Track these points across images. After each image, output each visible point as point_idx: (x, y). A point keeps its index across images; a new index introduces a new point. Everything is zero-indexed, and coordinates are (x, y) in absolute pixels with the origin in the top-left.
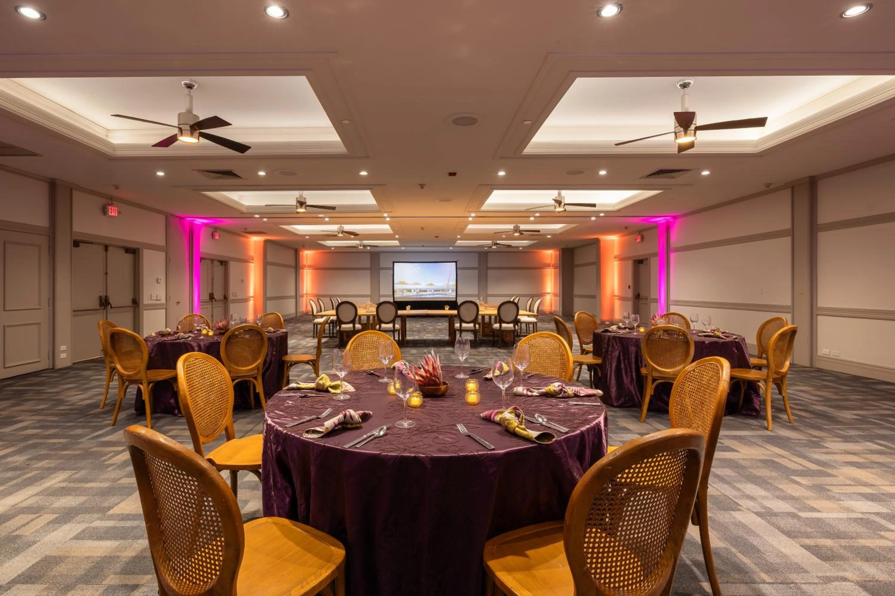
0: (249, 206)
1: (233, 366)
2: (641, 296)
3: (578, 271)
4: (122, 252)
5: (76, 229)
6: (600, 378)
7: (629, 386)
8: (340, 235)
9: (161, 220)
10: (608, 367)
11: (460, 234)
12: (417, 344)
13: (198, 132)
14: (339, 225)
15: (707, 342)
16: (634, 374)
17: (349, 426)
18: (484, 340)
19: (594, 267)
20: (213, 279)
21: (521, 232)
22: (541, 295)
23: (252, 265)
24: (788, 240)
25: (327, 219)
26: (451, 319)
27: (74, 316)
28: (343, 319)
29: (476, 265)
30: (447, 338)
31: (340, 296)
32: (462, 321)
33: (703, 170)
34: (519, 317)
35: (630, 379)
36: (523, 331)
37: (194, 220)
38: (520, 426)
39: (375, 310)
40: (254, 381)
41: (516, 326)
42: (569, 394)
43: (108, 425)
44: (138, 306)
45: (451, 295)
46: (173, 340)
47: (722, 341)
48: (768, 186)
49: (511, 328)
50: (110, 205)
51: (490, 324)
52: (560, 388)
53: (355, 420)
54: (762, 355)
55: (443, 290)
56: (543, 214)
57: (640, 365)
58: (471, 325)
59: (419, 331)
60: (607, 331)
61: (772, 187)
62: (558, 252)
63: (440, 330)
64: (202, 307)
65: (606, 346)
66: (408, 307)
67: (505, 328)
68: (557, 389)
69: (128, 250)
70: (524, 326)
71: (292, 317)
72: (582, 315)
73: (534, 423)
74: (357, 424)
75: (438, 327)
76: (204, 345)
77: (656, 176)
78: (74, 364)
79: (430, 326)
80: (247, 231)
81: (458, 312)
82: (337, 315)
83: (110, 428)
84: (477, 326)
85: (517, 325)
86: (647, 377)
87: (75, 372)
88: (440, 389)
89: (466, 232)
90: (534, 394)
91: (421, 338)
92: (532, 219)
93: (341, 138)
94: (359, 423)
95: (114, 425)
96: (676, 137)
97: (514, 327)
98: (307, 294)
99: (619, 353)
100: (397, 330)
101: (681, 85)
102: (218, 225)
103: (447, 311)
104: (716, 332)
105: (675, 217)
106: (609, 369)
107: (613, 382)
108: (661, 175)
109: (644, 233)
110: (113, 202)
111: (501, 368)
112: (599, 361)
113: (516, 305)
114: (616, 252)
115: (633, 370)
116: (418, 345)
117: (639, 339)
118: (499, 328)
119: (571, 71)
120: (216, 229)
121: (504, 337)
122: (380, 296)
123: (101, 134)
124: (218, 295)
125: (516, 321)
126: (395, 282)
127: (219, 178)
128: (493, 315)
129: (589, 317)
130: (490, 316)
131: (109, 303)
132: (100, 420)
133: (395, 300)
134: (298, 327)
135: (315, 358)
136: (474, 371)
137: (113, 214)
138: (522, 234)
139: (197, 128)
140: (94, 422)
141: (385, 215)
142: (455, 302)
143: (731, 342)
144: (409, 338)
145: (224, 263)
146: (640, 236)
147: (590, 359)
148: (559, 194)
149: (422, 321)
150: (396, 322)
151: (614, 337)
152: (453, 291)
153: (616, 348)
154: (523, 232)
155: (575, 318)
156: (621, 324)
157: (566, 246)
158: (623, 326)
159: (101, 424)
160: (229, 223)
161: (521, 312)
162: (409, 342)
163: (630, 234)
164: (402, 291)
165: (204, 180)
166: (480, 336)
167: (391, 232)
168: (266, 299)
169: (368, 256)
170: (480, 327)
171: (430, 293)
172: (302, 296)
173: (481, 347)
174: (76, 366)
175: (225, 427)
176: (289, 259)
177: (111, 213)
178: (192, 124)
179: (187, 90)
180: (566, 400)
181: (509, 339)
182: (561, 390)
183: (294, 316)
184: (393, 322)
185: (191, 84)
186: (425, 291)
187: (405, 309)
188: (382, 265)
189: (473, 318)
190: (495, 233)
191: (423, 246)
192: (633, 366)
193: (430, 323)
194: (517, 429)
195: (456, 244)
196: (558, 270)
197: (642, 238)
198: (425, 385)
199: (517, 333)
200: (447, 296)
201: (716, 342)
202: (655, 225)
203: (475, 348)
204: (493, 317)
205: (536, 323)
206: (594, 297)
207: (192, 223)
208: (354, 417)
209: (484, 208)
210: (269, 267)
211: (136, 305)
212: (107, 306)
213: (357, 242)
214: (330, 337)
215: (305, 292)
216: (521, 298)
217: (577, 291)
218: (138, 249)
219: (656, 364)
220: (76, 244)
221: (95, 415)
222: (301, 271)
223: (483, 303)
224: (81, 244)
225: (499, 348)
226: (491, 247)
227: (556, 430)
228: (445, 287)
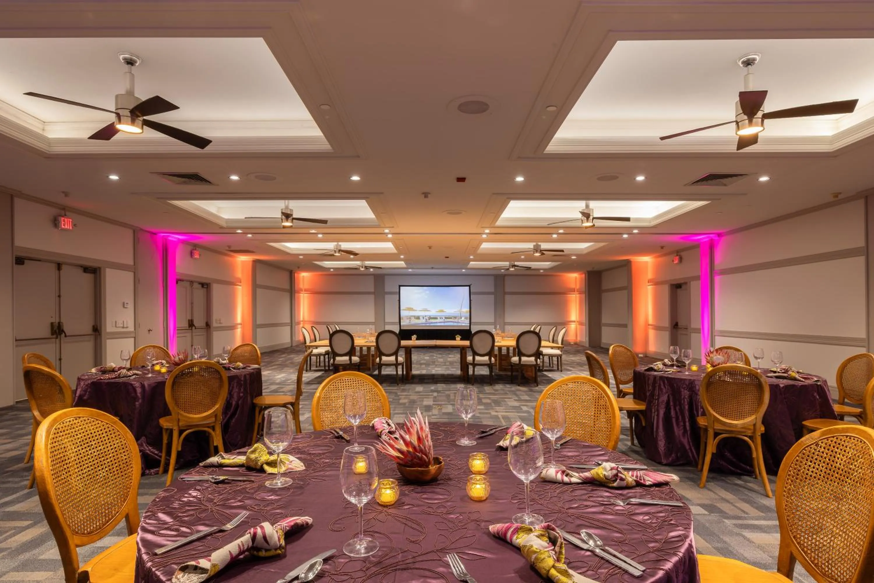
0: (228, 219)
1: (182, 412)
2: (679, 324)
3: (605, 296)
4: (80, 271)
5: (18, 243)
6: (644, 428)
7: (682, 440)
8: (337, 254)
9: (129, 233)
10: (654, 415)
11: (472, 255)
12: (424, 379)
13: (141, 119)
14: (336, 243)
15: (782, 386)
16: (687, 424)
17: (263, 554)
18: (500, 375)
19: (626, 292)
20: (192, 303)
21: (542, 252)
22: (565, 324)
23: (240, 287)
24: (861, 260)
25: (320, 236)
26: (463, 350)
27: (17, 346)
28: (338, 350)
29: (492, 290)
30: (459, 372)
31: (338, 324)
32: (475, 354)
33: (761, 175)
34: (541, 349)
35: (682, 431)
36: (545, 364)
37: (169, 236)
38: (557, 565)
39: (375, 340)
40: (211, 431)
41: (538, 360)
42: (627, 482)
43: (25, 487)
44: (100, 334)
45: (463, 323)
46: (112, 379)
47: (801, 383)
48: (836, 196)
49: (532, 361)
50: (63, 217)
51: (508, 356)
52: (615, 472)
53: (272, 543)
54: (844, 400)
55: (455, 318)
56: (568, 231)
57: (695, 412)
58: (486, 358)
59: (427, 364)
60: (651, 369)
61: (840, 197)
62: (584, 275)
63: (452, 363)
64: (179, 335)
65: (650, 388)
66: (414, 337)
67: (524, 361)
68: (610, 474)
69: (86, 269)
70: (546, 359)
71: (286, 347)
72: (618, 349)
73: (582, 549)
74: (276, 549)
75: (449, 359)
76: (149, 385)
77: (704, 182)
78: (17, 402)
79: (440, 358)
80: (232, 249)
81: (471, 343)
82: (331, 345)
83: (26, 491)
84: (493, 359)
85: (540, 359)
86: (706, 430)
87: (15, 413)
88: (428, 472)
89: (479, 251)
90: (574, 480)
91: (429, 373)
92: (555, 236)
93: (324, 133)
94: (280, 547)
95: (31, 487)
96: (738, 128)
97: (536, 360)
98: (304, 321)
99: (668, 396)
100: (400, 364)
101: (743, 62)
102: (196, 242)
103: (458, 342)
104: (790, 373)
105: (720, 235)
106: (656, 417)
107: (661, 433)
108: (710, 182)
109: (683, 254)
110: (67, 213)
111: (522, 433)
112: (643, 407)
113: (538, 335)
114: (650, 275)
115: (687, 420)
116: (426, 381)
117: (694, 380)
118: (518, 362)
119: (610, 31)
120: (195, 246)
121: (524, 372)
122: (385, 323)
123: (35, 127)
124: (199, 322)
125: (538, 354)
126: (401, 308)
127: (185, 183)
128: (511, 346)
129: (626, 351)
130: (508, 349)
131: (63, 331)
132: (17, 480)
133: (402, 328)
134: (291, 359)
135: (294, 401)
136: (483, 432)
137: (66, 227)
138: (543, 254)
139: (139, 114)
140: (9, 482)
141: (387, 231)
142: (469, 331)
143: (812, 386)
144: (415, 372)
145: (206, 286)
146: (678, 257)
147: (630, 403)
148: (587, 206)
149: (431, 352)
150: (399, 354)
151: (661, 378)
152: (466, 318)
153: (664, 391)
154: (544, 252)
155: (610, 352)
156: (666, 361)
157: (593, 268)
158: (670, 363)
159: (16, 486)
160: (208, 240)
161: (543, 343)
162: (414, 376)
163: (665, 255)
164: (410, 318)
165: (169, 185)
166: (496, 371)
167: (395, 251)
168: (256, 326)
169: (372, 279)
170: (496, 360)
171: (441, 320)
172: (299, 323)
173: (498, 383)
174: (19, 405)
175: (125, 514)
176: (283, 281)
177: (64, 225)
178: (131, 107)
179: (127, 67)
180: (625, 492)
181: (530, 374)
182: (616, 475)
183: (290, 346)
184: (396, 354)
185: (131, 59)
186: (436, 318)
187: (410, 339)
188: (387, 290)
189: (488, 350)
190: (512, 253)
191: (432, 268)
192: (687, 414)
193: (440, 354)
194: (553, 572)
195: (469, 266)
196: (584, 296)
197: (681, 259)
198: (406, 465)
199: (539, 367)
200: (460, 324)
201: (793, 386)
202: (697, 243)
203: (491, 385)
204: (511, 349)
205: (561, 356)
206: (625, 326)
207: (165, 239)
208: (271, 537)
209: (499, 223)
210: (259, 291)
211: (97, 333)
212: (60, 335)
213: (358, 263)
214: (325, 371)
215: (302, 319)
216: (543, 327)
217: (605, 319)
218: (100, 268)
219: (719, 414)
220: (20, 261)
221: (14, 473)
222: (296, 295)
223: (499, 332)
224: (26, 261)
225: (519, 386)
226: (508, 269)
227: (620, 568)
228: (458, 314)
